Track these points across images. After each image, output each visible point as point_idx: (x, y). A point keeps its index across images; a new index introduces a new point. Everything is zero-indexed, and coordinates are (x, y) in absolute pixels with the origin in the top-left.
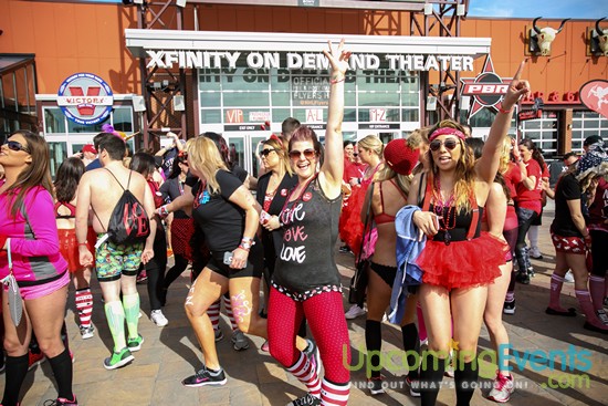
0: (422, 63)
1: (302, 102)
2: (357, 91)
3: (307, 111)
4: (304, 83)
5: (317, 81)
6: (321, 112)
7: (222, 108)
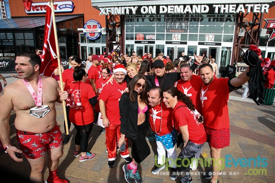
0: (235, 9)
1: (171, 31)
2: (199, 25)
3: (173, 35)
4: (172, 21)
5: (179, 20)
6: (180, 36)
7: (134, 33)
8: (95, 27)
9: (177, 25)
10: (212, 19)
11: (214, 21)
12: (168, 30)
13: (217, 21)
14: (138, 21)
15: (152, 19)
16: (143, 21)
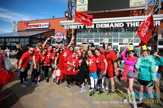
0: (139, 24)
1: (103, 37)
2: (119, 34)
3: (104, 39)
4: (103, 32)
5: (107, 31)
6: (108, 40)
7: (82, 38)
8: (60, 35)
9: (106, 34)
10: (127, 30)
11: (128, 31)
12: (101, 37)
13: (130, 31)
14: (84, 32)
15: (92, 31)
16: (87, 32)
